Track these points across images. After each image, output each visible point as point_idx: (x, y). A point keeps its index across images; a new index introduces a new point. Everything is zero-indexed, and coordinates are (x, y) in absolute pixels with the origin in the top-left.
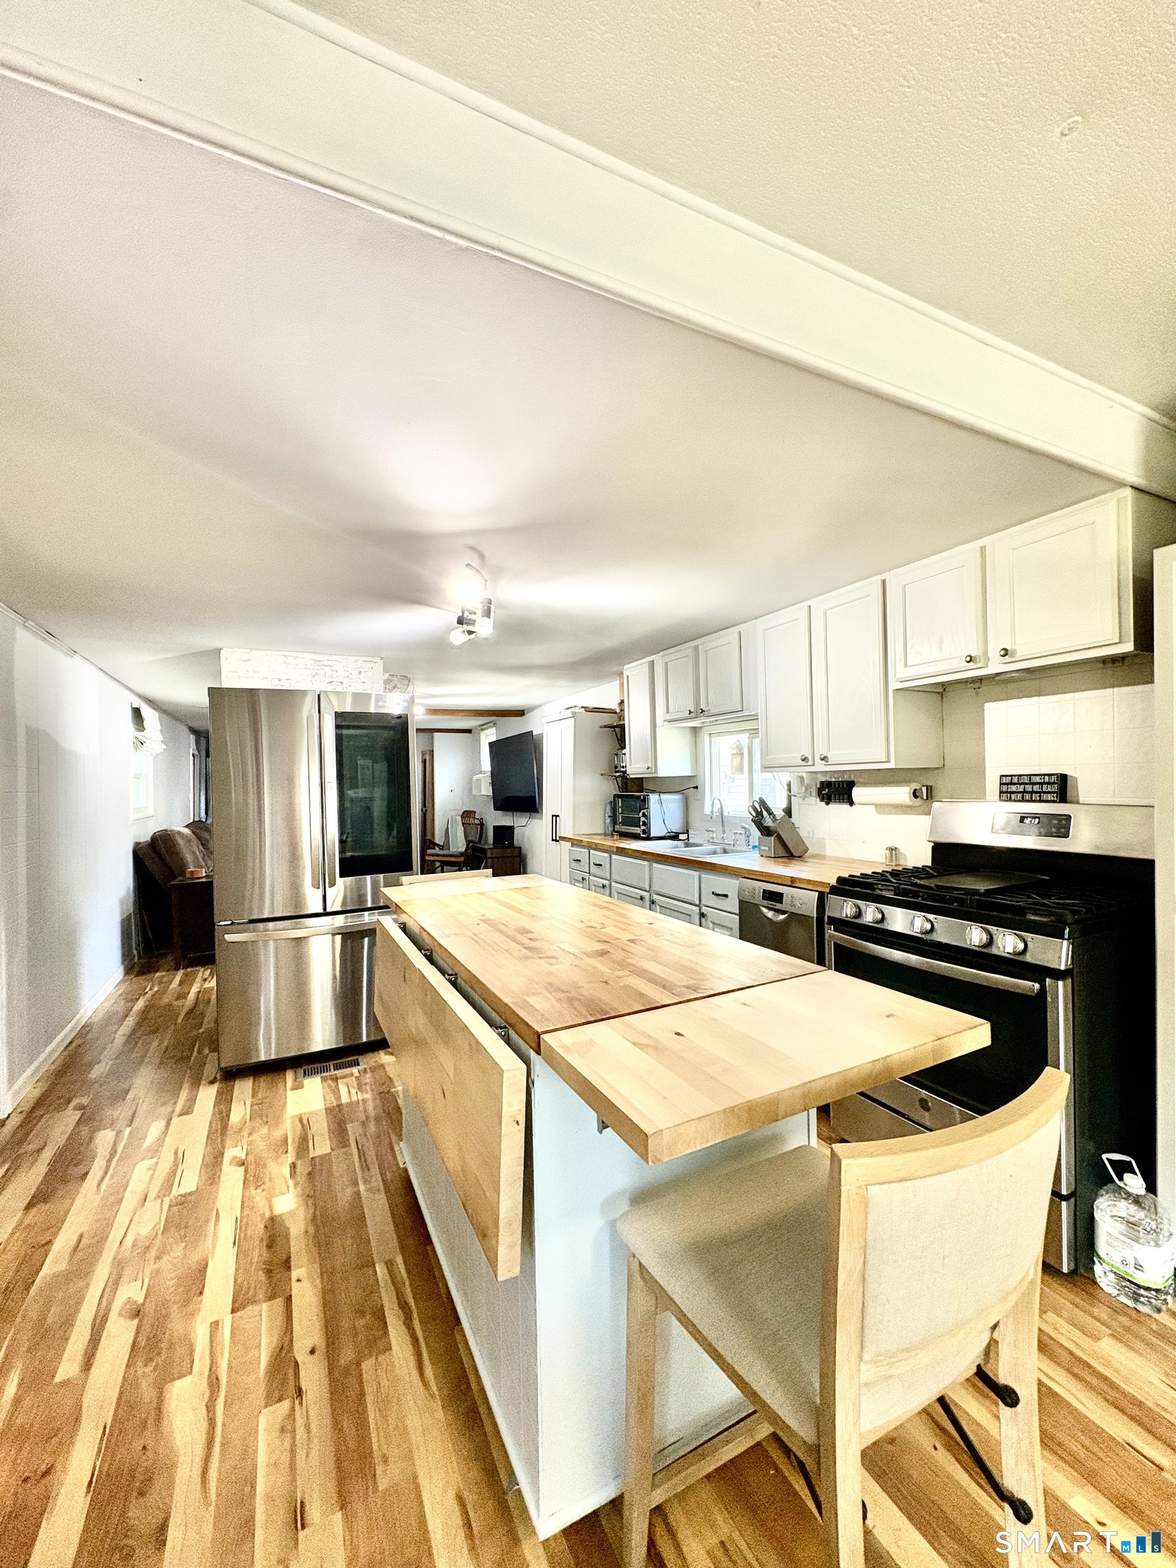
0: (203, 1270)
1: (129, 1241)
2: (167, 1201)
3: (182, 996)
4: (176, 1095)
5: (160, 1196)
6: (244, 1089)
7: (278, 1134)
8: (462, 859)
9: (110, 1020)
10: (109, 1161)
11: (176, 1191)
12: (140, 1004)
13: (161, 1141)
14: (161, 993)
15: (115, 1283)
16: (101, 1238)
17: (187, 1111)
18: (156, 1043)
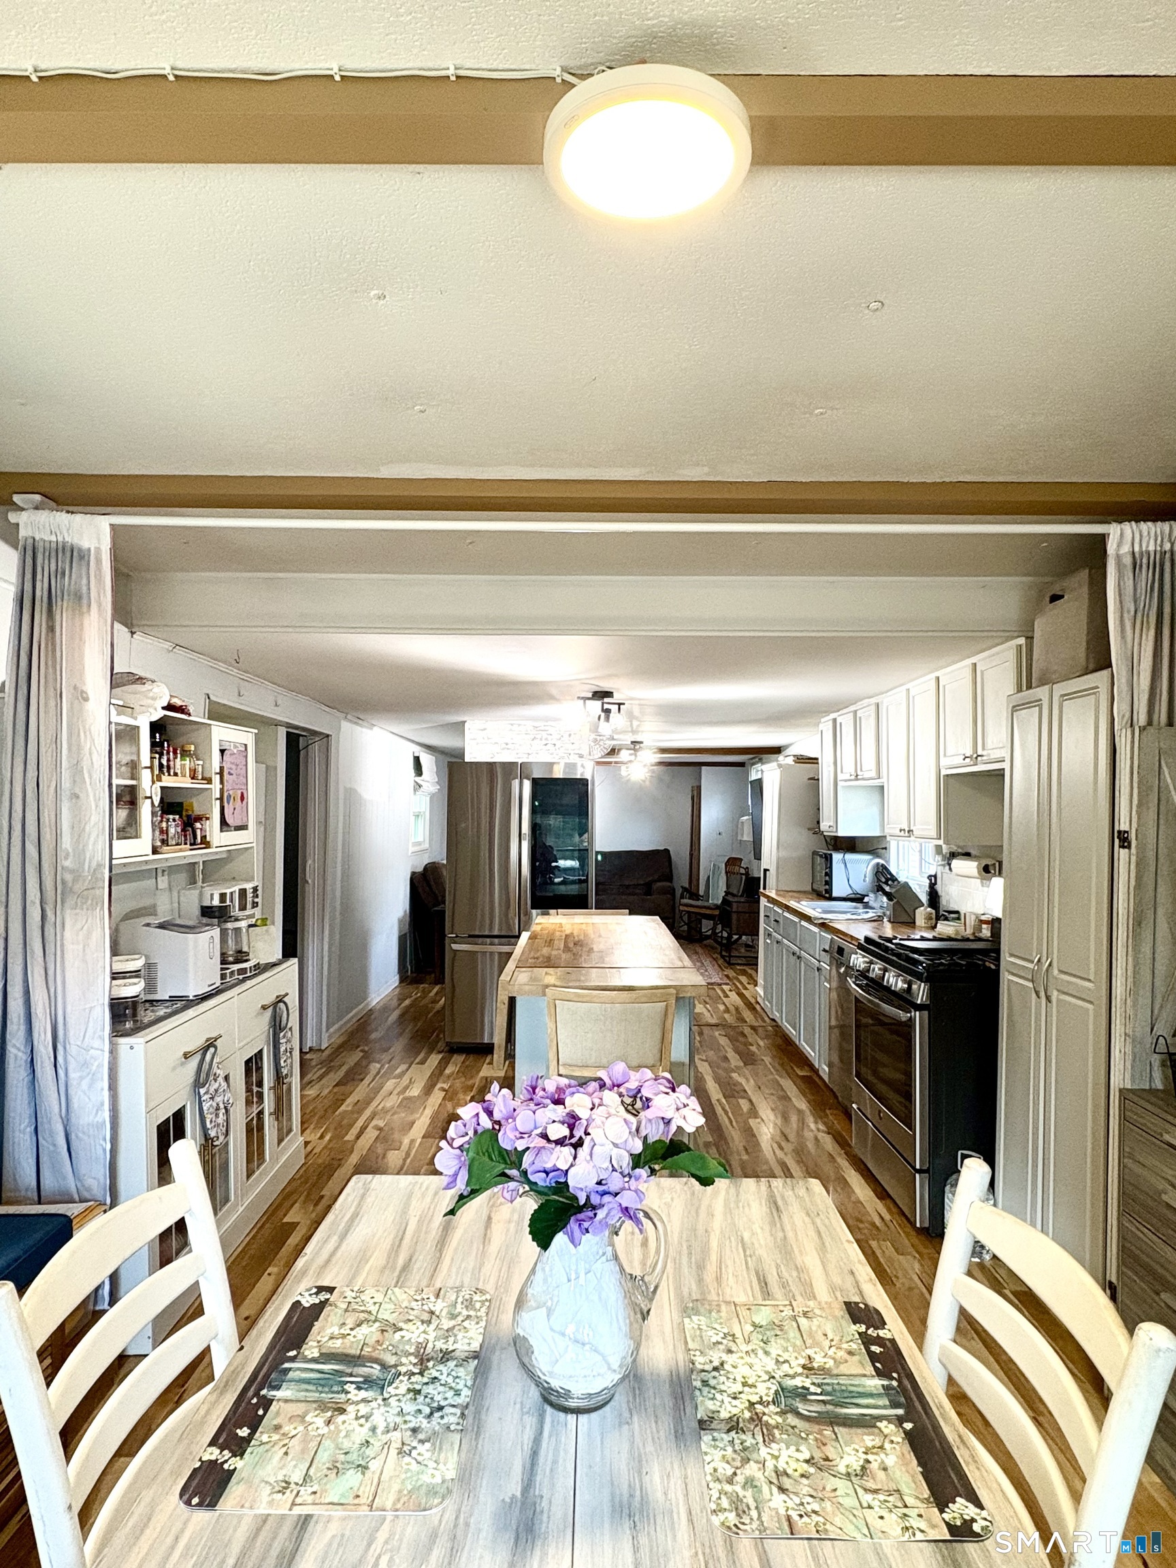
0: (413, 1123)
1: (380, 1107)
2: (401, 1097)
3: (435, 1002)
4: (418, 1053)
5: (398, 1094)
6: (458, 1059)
7: (470, 1083)
8: (717, 912)
9: (385, 1009)
10: (375, 1076)
11: (407, 1094)
12: (407, 1002)
13: (404, 1073)
14: (423, 997)
15: (372, 1118)
16: (368, 1103)
17: (422, 1062)
18: (410, 1027)
